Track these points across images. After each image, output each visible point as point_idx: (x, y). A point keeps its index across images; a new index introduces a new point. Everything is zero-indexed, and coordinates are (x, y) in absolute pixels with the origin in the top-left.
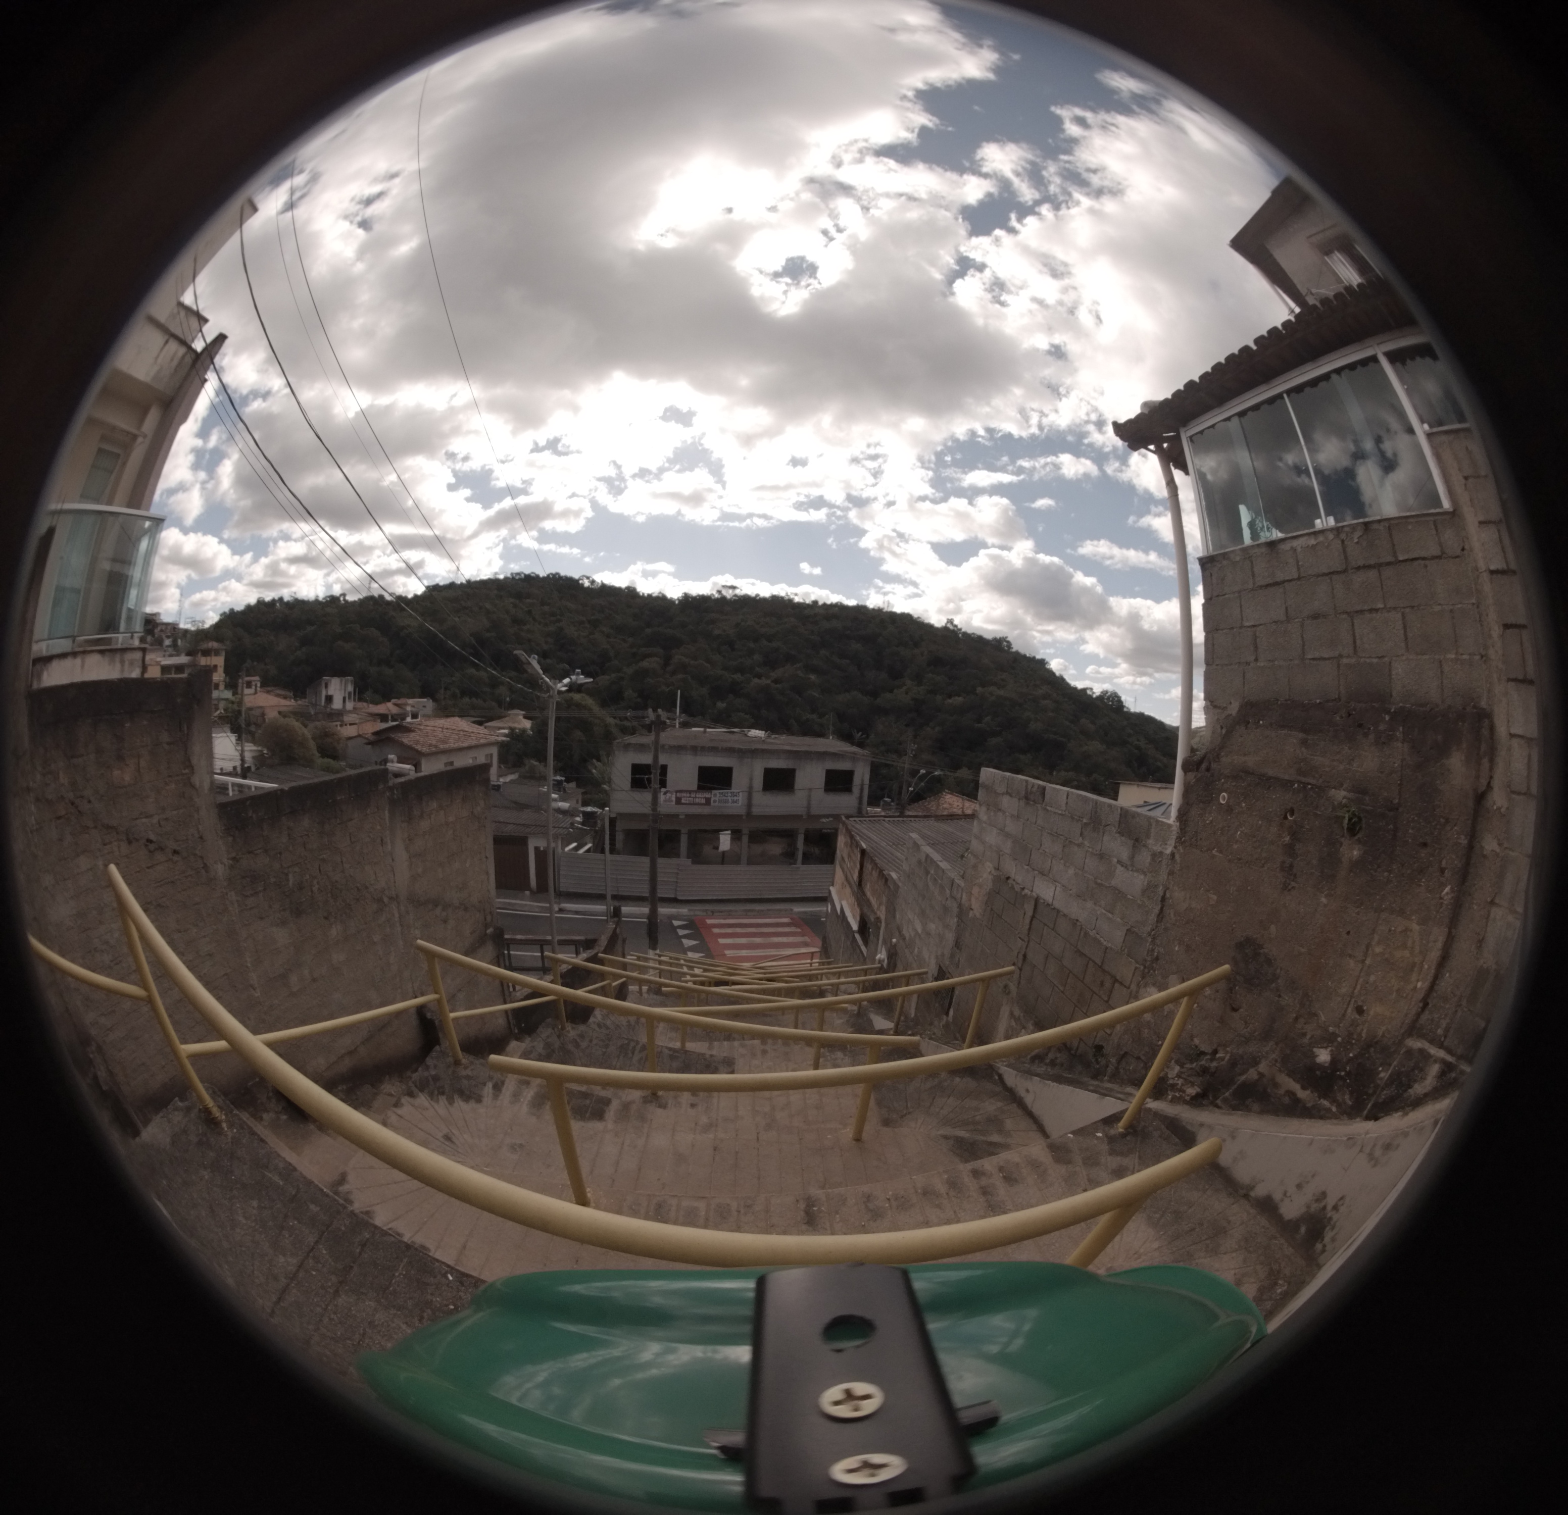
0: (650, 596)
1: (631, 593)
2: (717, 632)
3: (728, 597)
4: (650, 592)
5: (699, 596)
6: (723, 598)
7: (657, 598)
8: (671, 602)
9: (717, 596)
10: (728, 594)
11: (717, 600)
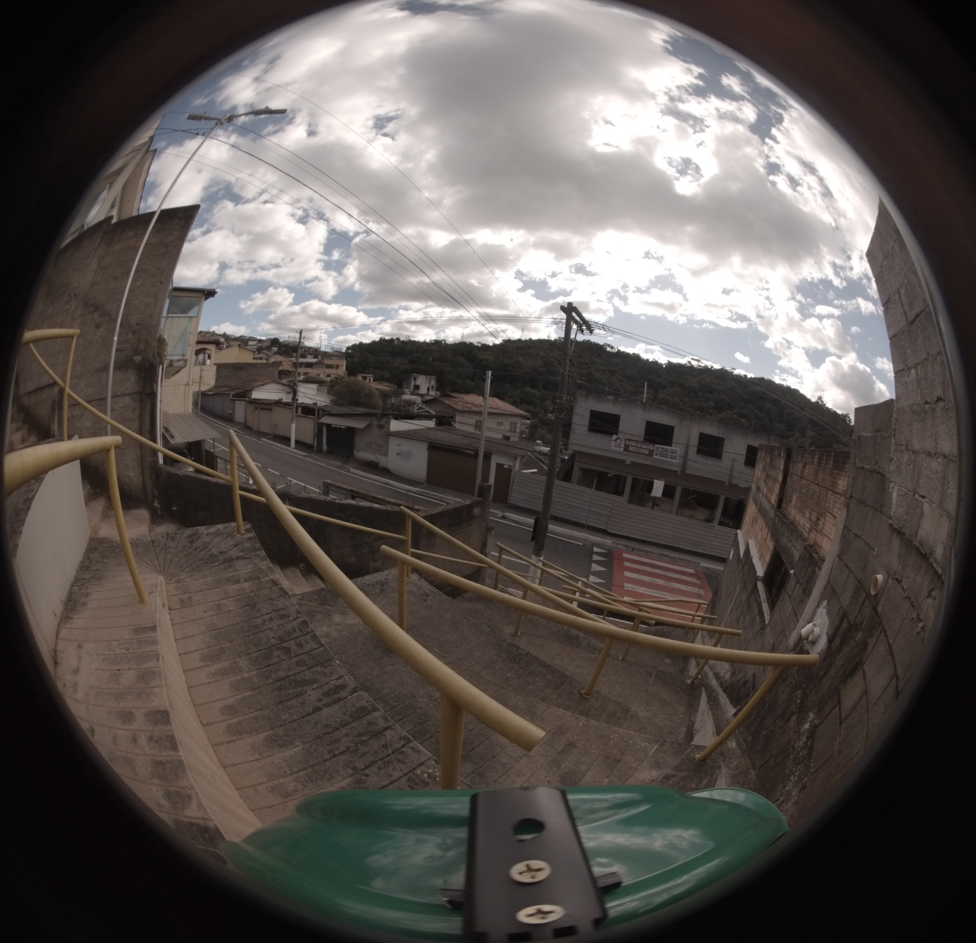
0: (647, 360)
1: (636, 358)
2: (687, 385)
3: (695, 366)
4: (648, 358)
5: (677, 363)
6: (692, 367)
7: (652, 362)
8: (660, 365)
9: (688, 365)
10: (695, 363)
11: (689, 367)
